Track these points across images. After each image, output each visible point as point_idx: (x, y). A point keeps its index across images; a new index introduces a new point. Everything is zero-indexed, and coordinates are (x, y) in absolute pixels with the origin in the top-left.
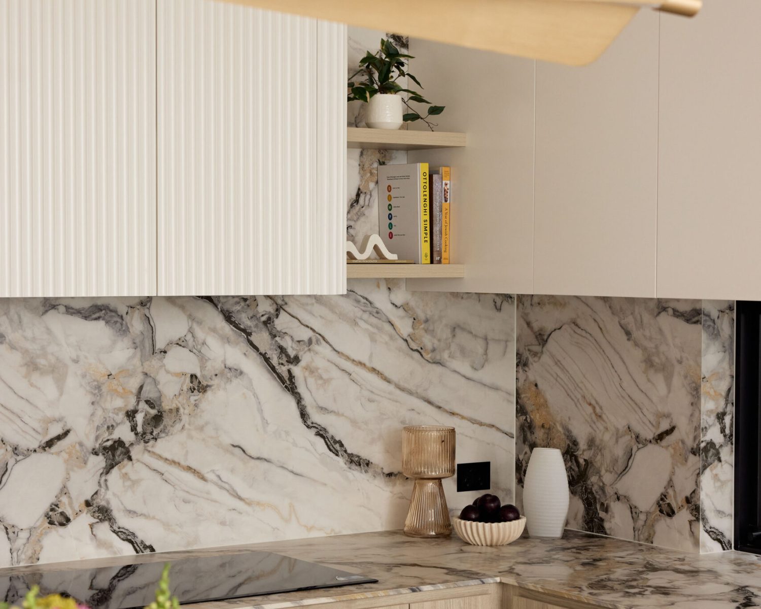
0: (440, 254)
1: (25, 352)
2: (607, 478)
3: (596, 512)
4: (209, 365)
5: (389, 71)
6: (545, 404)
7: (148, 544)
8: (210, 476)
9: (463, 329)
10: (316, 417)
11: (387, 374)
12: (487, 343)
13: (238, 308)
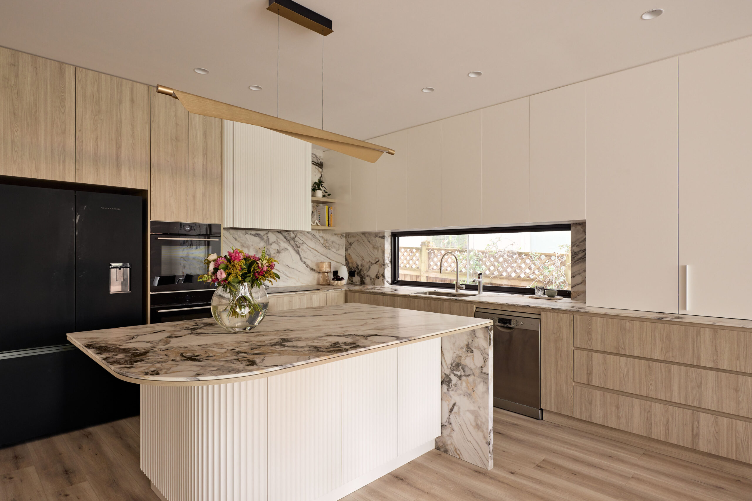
0: (330, 225)
1: (241, 243)
2: (365, 272)
3: (363, 280)
4: (281, 247)
5: (320, 186)
6: (352, 258)
7: (268, 285)
8: (281, 271)
9: (334, 242)
10: (304, 260)
11: (318, 251)
12: (339, 246)
13: (287, 235)
